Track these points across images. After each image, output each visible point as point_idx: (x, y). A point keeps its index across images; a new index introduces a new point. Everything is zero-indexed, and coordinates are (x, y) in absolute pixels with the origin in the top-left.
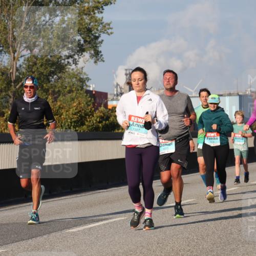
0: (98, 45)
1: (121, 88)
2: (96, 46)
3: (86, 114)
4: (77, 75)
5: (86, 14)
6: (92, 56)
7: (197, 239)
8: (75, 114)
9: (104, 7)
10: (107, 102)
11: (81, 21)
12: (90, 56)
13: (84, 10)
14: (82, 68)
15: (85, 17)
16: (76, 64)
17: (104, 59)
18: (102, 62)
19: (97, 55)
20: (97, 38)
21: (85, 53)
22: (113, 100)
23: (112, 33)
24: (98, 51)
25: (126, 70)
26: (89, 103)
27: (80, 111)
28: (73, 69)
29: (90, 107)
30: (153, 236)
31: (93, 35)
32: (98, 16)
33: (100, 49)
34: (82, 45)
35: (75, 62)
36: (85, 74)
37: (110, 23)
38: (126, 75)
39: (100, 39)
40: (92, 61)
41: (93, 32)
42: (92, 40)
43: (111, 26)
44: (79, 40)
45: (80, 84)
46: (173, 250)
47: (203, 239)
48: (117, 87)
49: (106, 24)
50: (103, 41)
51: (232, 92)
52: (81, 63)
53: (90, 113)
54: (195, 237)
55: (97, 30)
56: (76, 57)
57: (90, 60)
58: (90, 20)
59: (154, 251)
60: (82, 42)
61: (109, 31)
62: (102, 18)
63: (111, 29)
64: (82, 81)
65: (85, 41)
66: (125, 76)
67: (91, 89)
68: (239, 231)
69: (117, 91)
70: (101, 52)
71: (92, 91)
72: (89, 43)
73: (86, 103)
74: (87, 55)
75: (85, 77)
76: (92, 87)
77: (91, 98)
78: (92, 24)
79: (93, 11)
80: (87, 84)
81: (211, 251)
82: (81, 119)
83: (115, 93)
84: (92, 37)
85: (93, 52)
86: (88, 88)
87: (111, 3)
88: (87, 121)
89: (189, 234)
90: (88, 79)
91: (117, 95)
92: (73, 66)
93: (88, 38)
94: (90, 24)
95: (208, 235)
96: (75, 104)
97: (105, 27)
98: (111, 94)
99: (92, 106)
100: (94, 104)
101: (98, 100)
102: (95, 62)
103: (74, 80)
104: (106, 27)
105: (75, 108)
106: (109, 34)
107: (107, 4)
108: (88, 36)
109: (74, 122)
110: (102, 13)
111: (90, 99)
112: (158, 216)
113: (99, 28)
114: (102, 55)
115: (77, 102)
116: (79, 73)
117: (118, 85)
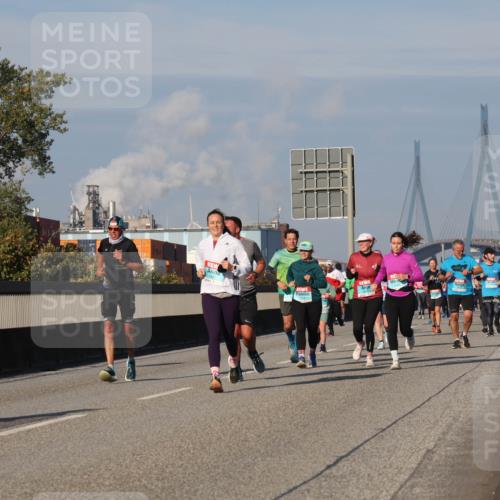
0: (46, 148)
1: (80, 214)
2: (42, 149)
3: (26, 254)
4: (11, 193)
5: (25, 100)
6: (35, 165)
7: (194, 449)
8: (8, 253)
9: (54, 88)
10: (58, 235)
11: (18, 110)
12: (33, 165)
13: (23, 93)
14: (20, 182)
15: (24, 104)
16: (10, 176)
17: (54, 170)
18: (50, 174)
19: (43, 163)
20: (44, 136)
21: (24, 160)
22: (67, 232)
23: (65, 130)
24: (45, 157)
25: (89, 186)
26: (30, 237)
27: (16, 248)
28: (5, 184)
29: (31, 243)
30: (125, 443)
31: (37, 131)
32: (45, 102)
33: (48, 154)
34: (20, 147)
35: (9, 173)
36: (24, 191)
37: (64, 114)
38: (89, 194)
39: (48, 139)
40: (36, 171)
41: (37, 128)
42: (36, 139)
43: (65, 118)
44: (16, 139)
45: (15, 206)
46: (156, 466)
47: (203, 448)
48: (74, 212)
49: (57, 115)
50: (52, 141)
51: (250, 225)
52: (18, 175)
53: (31, 252)
54: (191, 446)
55: (43, 124)
56: (11, 164)
57: (32, 170)
58: (32, 108)
59: (126, 467)
60: (20, 142)
61: (62, 126)
62: (51, 105)
63: (66, 122)
64: (20, 202)
65: (25, 141)
66: (87, 197)
67: (34, 215)
68: (259, 436)
69: (74, 219)
70: (49, 158)
71: (35, 218)
72: (32, 143)
73: (26, 237)
74: (27, 162)
75: (24, 196)
76: (35, 211)
77: (34, 228)
78: (35, 115)
79: (37, 95)
80: (28, 206)
81: (215, 467)
82: (18, 260)
83: (72, 221)
84: (36, 134)
85: (37, 158)
86: (29, 214)
87: (65, 83)
88: (27, 264)
89: (182, 441)
90: (29, 200)
91: (75, 226)
92: (6, 179)
93: (28, 135)
94: (32, 115)
95: (210, 443)
96: (8, 238)
97: (55, 120)
98: (64, 224)
99: (35, 240)
100: (38, 238)
101: (44, 233)
102: (41, 174)
103: (7, 200)
104: (58, 121)
105: (7, 244)
106: (61, 132)
107: (57, 84)
108: (30, 133)
109: (7, 265)
110: (50, 97)
111: (30, 230)
112: (134, 413)
113: (47, 121)
114: (51, 163)
115: (13, 235)
116: (16, 189)
117: (75, 209)
